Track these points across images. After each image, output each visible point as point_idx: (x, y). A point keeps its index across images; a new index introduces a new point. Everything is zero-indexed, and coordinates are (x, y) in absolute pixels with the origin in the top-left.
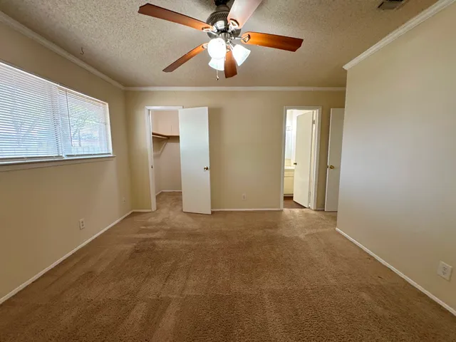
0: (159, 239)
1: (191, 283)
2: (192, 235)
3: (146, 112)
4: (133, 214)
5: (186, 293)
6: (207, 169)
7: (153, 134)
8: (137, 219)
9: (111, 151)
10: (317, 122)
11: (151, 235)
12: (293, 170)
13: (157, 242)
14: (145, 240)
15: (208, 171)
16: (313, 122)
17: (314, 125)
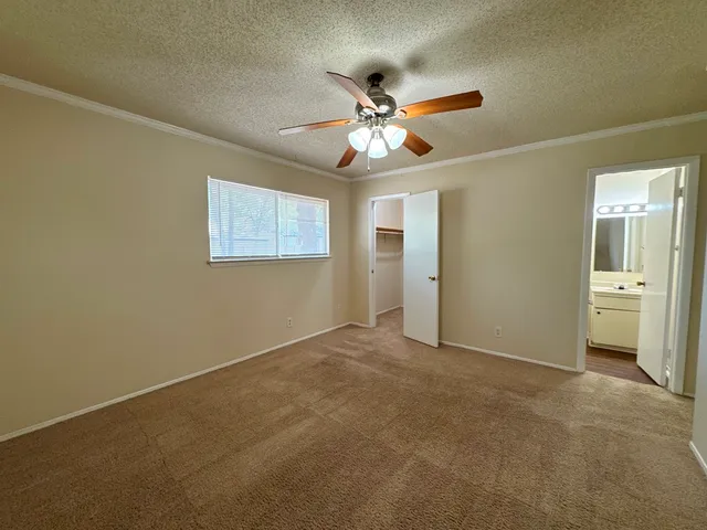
0: (350, 358)
1: (344, 410)
2: (390, 364)
3: (370, 204)
4: (351, 326)
5: (331, 416)
6: (434, 279)
7: (378, 229)
8: (350, 332)
9: (328, 252)
10: (686, 192)
11: (349, 353)
12: (637, 297)
13: (347, 360)
14: (338, 354)
15: (436, 283)
16: (678, 193)
17: (681, 200)
